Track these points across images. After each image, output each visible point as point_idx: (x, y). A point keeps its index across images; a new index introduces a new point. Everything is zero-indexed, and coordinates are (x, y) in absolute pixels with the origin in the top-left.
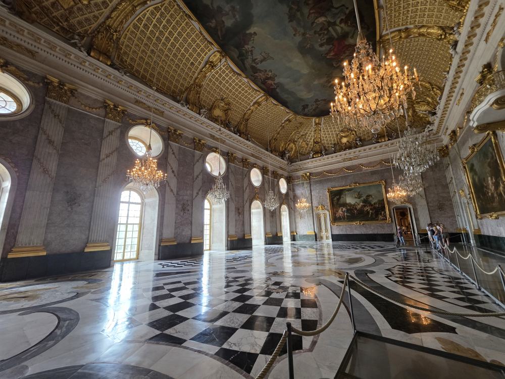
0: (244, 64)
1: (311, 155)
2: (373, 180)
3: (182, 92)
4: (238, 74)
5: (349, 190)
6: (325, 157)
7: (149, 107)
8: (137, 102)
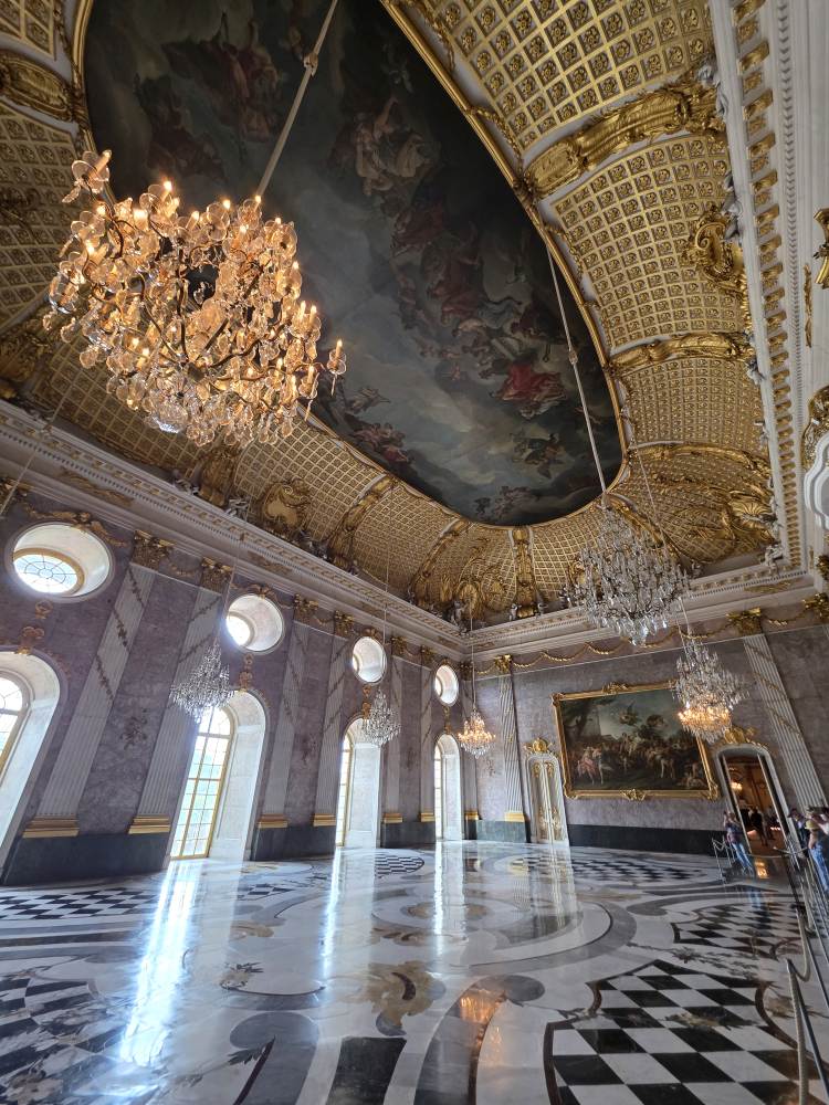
0: (329, 412)
1: (513, 611)
2: (660, 676)
3: (188, 461)
4: (321, 432)
5: (605, 701)
6: (543, 616)
7: (95, 486)
8: (66, 475)
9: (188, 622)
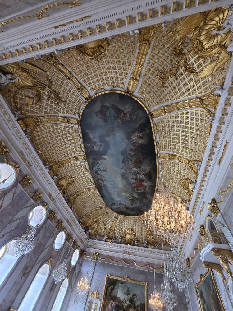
0: (93, 167)
3: (51, 162)
4: (87, 170)
7: (25, 159)
9: (21, 209)
